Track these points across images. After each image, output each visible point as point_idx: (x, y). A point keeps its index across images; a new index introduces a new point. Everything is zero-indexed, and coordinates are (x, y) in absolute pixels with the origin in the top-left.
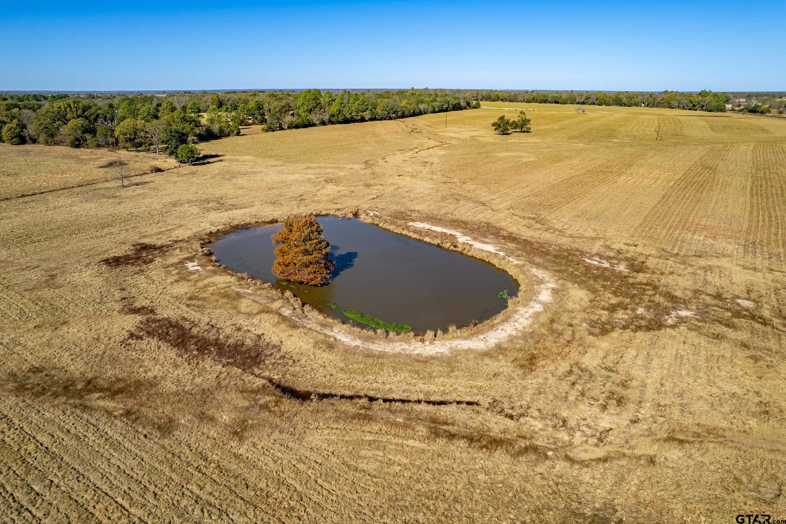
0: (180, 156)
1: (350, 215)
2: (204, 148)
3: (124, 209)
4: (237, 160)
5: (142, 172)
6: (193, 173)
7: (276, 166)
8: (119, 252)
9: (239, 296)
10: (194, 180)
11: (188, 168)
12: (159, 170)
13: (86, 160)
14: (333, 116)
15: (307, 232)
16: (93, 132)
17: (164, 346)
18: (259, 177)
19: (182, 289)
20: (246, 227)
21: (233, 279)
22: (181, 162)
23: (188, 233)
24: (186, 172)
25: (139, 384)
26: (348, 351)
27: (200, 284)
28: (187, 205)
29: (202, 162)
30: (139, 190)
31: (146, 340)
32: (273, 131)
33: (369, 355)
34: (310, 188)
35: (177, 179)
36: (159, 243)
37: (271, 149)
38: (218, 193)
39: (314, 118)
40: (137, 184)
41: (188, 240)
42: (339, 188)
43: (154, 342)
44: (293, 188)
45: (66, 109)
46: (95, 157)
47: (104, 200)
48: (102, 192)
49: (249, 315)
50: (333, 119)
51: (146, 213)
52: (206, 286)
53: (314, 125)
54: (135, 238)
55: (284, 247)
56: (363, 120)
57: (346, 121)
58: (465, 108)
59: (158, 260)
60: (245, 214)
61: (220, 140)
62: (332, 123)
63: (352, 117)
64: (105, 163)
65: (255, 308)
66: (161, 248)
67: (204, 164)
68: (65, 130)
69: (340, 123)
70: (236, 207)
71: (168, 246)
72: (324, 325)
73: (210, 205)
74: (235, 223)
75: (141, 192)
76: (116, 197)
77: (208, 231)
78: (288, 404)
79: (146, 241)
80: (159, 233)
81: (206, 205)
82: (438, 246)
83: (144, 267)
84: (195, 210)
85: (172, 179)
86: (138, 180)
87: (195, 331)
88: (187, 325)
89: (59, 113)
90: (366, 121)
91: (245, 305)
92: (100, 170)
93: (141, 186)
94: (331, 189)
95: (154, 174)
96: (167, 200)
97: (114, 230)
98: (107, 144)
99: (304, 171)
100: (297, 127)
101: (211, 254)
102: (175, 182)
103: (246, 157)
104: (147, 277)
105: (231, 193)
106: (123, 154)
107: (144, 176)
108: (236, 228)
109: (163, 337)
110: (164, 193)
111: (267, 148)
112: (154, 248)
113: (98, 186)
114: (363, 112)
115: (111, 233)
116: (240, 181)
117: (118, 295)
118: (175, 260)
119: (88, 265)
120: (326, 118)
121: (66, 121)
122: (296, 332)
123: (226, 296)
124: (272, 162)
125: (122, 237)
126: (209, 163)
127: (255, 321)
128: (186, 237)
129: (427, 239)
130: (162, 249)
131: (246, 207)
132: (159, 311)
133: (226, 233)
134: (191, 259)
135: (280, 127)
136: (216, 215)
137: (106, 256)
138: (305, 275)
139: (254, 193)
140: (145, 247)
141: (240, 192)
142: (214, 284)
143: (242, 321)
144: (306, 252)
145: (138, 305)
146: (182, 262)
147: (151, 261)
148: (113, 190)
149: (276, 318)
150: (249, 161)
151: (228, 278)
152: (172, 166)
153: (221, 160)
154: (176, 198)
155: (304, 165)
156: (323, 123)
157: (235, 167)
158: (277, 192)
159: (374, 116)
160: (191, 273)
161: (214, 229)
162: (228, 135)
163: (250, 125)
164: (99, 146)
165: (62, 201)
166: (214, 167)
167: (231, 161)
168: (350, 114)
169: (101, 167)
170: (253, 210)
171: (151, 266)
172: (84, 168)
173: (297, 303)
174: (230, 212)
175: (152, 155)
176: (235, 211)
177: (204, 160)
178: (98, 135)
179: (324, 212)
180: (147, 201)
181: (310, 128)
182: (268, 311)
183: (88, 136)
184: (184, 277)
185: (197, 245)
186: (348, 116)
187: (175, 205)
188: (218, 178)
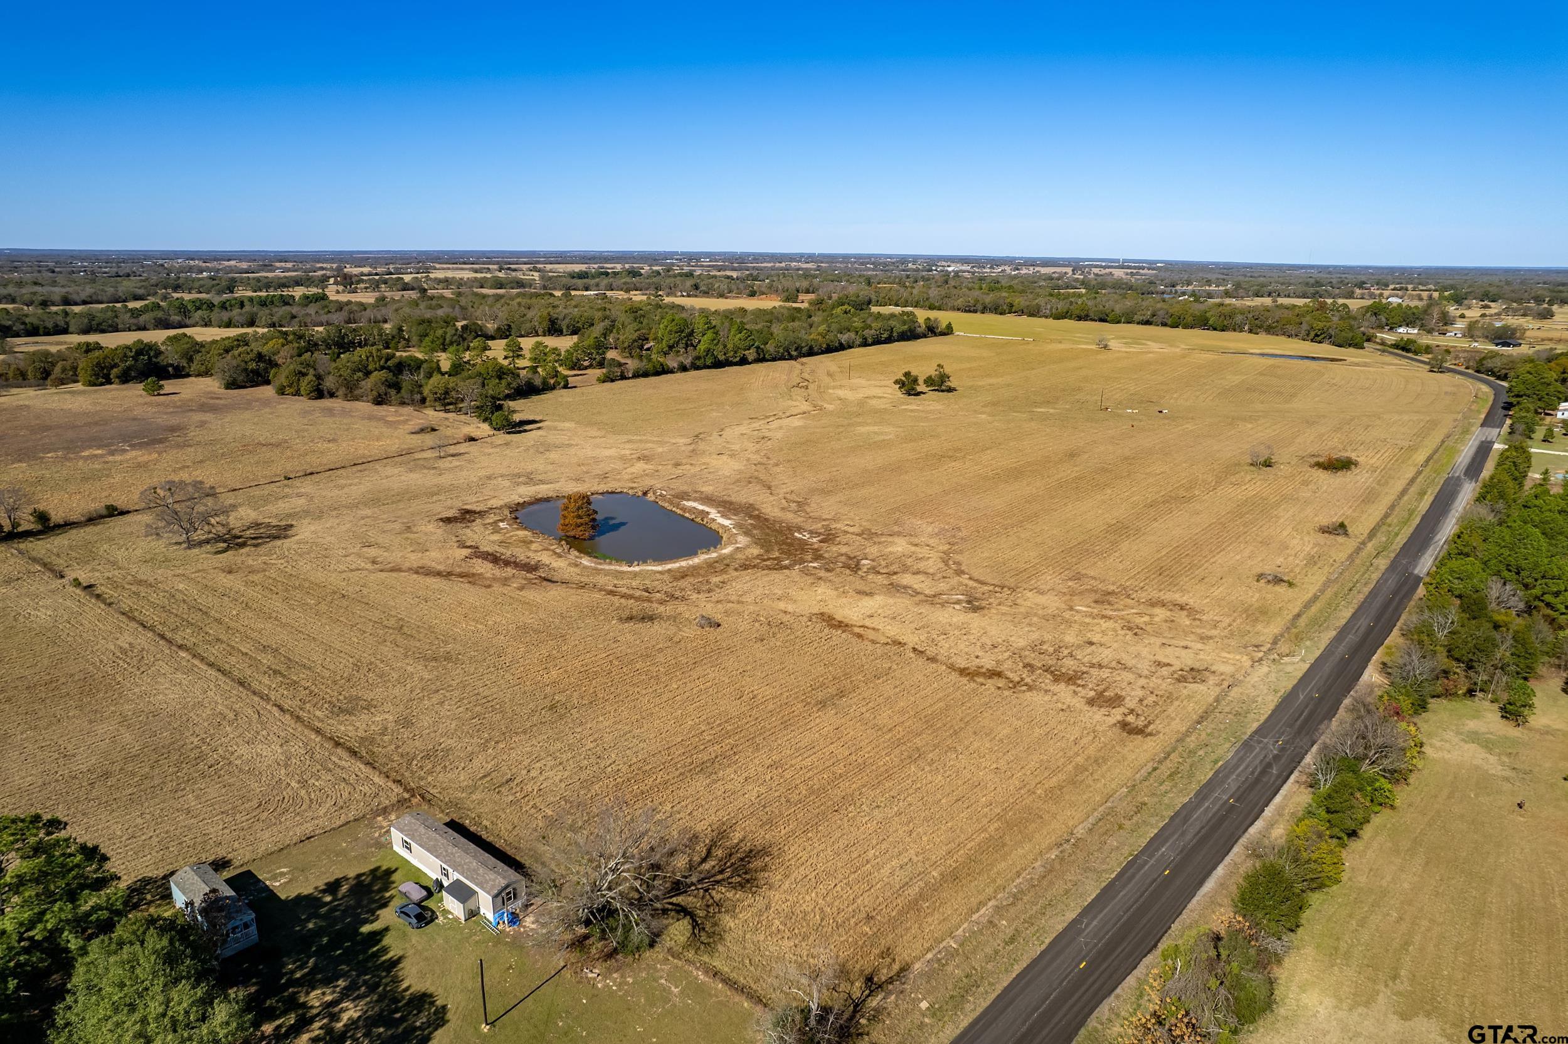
0: (494, 423)
1: (640, 494)
2: (522, 409)
3: (446, 480)
4: (555, 429)
5: (455, 441)
6: (507, 444)
7: (595, 437)
8: (450, 514)
9: (532, 542)
10: (508, 452)
11: (502, 437)
12: (472, 439)
13: (395, 422)
14: (698, 358)
15: (580, 503)
16: (397, 387)
17: (485, 562)
18: (573, 451)
19: (496, 537)
20: (547, 500)
21: (530, 533)
22: (495, 429)
23: (501, 503)
24: (500, 442)
25: (474, 575)
26: (585, 567)
27: (507, 535)
28: (500, 479)
29: (518, 429)
30: (455, 462)
31: (475, 560)
32: (612, 381)
33: (596, 569)
34: (618, 465)
35: (491, 451)
36: (478, 509)
37: (599, 413)
38: (529, 468)
39: (672, 362)
40: (453, 455)
41: (500, 508)
42: (646, 467)
43: (480, 560)
44: (602, 465)
45: (368, 358)
46: (402, 418)
47: (425, 471)
48: (421, 462)
49: (536, 551)
50: (698, 363)
51: (465, 485)
52: (512, 536)
53: (671, 371)
54: (459, 505)
55: (565, 513)
56: (743, 361)
57: (718, 364)
58: (925, 336)
59: (478, 521)
60: (549, 489)
61: (542, 396)
62: (698, 368)
63: (727, 360)
64: (417, 428)
65: (540, 548)
66: (479, 512)
67: (520, 432)
68: (367, 384)
69: (709, 367)
70: (542, 482)
71: (485, 512)
72: (577, 557)
73: (520, 480)
74: (540, 496)
75: (458, 464)
76: (435, 468)
77: (516, 502)
78: (545, 583)
79: (468, 507)
80: (478, 502)
81: (517, 480)
82: (692, 520)
83: (469, 524)
84: (507, 483)
85: (486, 450)
86: (452, 450)
87: (503, 557)
88: (498, 555)
89: (361, 361)
90: (750, 363)
91: (534, 546)
92: (413, 436)
93: (456, 458)
94: (640, 466)
95: (467, 444)
96: (482, 473)
97: (441, 498)
98: (413, 402)
99: (622, 446)
100: (646, 375)
101: (517, 518)
102: (489, 454)
103: (567, 425)
104: (472, 530)
105: (541, 467)
106: (432, 415)
107: (458, 446)
108: (539, 501)
109: (485, 559)
110: (478, 466)
111: (595, 411)
112: (475, 512)
113: (417, 456)
114: (745, 350)
115: (440, 501)
116: (553, 455)
117: (455, 539)
118: (491, 521)
119: (429, 521)
120: (687, 362)
121: (368, 374)
122: (560, 559)
123: (524, 542)
124: (594, 432)
125: (449, 502)
126: (525, 431)
127: (539, 554)
128: (499, 506)
129: (687, 515)
130: (481, 514)
131: (551, 483)
132: (481, 547)
133: (531, 503)
134: (502, 521)
135: (621, 376)
136: (525, 489)
137: (440, 516)
138: (577, 532)
139: (562, 469)
140: (468, 512)
141: (550, 467)
142: (517, 535)
143: (531, 554)
144: (579, 517)
145: (468, 544)
146: (496, 522)
147: (474, 521)
148: (431, 461)
149: (551, 553)
150: (569, 430)
151: (526, 532)
152: (486, 435)
153: (539, 428)
154: (489, 472)
155: (625, 438)
156: (684, 369)
157: (552, 438)
158: (584, 469)
159: (761, 356)
160: (502, 529)
161: (521, 500)
162: (553, 388)
163: (586, 368)
164: (403, 403)
165: (389, 471)
166: (531, 437)
167: (549, 428)
168: (725, 354)
169: (413, 433)
170: (557, 486)
171: (474, 524)
172: (396, 434)
173: (566, 547)
174: (537, 487)
175: (463, 417)
176: (542, 486)
177: (518, 427)
178: (403, 391)
179: (619, 490)
180: (465, 473)
181: (664, 377)
182: (547, 550)
183: (393, 392)
184: (497, 530)
185: (507, 512)
186: (722, 357)
187: (489, 478)
188: (532, 451)
